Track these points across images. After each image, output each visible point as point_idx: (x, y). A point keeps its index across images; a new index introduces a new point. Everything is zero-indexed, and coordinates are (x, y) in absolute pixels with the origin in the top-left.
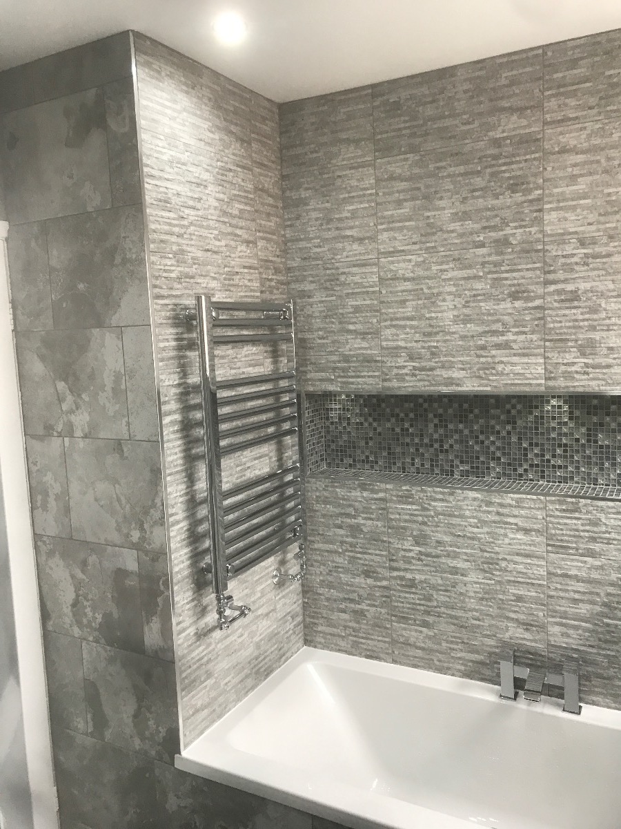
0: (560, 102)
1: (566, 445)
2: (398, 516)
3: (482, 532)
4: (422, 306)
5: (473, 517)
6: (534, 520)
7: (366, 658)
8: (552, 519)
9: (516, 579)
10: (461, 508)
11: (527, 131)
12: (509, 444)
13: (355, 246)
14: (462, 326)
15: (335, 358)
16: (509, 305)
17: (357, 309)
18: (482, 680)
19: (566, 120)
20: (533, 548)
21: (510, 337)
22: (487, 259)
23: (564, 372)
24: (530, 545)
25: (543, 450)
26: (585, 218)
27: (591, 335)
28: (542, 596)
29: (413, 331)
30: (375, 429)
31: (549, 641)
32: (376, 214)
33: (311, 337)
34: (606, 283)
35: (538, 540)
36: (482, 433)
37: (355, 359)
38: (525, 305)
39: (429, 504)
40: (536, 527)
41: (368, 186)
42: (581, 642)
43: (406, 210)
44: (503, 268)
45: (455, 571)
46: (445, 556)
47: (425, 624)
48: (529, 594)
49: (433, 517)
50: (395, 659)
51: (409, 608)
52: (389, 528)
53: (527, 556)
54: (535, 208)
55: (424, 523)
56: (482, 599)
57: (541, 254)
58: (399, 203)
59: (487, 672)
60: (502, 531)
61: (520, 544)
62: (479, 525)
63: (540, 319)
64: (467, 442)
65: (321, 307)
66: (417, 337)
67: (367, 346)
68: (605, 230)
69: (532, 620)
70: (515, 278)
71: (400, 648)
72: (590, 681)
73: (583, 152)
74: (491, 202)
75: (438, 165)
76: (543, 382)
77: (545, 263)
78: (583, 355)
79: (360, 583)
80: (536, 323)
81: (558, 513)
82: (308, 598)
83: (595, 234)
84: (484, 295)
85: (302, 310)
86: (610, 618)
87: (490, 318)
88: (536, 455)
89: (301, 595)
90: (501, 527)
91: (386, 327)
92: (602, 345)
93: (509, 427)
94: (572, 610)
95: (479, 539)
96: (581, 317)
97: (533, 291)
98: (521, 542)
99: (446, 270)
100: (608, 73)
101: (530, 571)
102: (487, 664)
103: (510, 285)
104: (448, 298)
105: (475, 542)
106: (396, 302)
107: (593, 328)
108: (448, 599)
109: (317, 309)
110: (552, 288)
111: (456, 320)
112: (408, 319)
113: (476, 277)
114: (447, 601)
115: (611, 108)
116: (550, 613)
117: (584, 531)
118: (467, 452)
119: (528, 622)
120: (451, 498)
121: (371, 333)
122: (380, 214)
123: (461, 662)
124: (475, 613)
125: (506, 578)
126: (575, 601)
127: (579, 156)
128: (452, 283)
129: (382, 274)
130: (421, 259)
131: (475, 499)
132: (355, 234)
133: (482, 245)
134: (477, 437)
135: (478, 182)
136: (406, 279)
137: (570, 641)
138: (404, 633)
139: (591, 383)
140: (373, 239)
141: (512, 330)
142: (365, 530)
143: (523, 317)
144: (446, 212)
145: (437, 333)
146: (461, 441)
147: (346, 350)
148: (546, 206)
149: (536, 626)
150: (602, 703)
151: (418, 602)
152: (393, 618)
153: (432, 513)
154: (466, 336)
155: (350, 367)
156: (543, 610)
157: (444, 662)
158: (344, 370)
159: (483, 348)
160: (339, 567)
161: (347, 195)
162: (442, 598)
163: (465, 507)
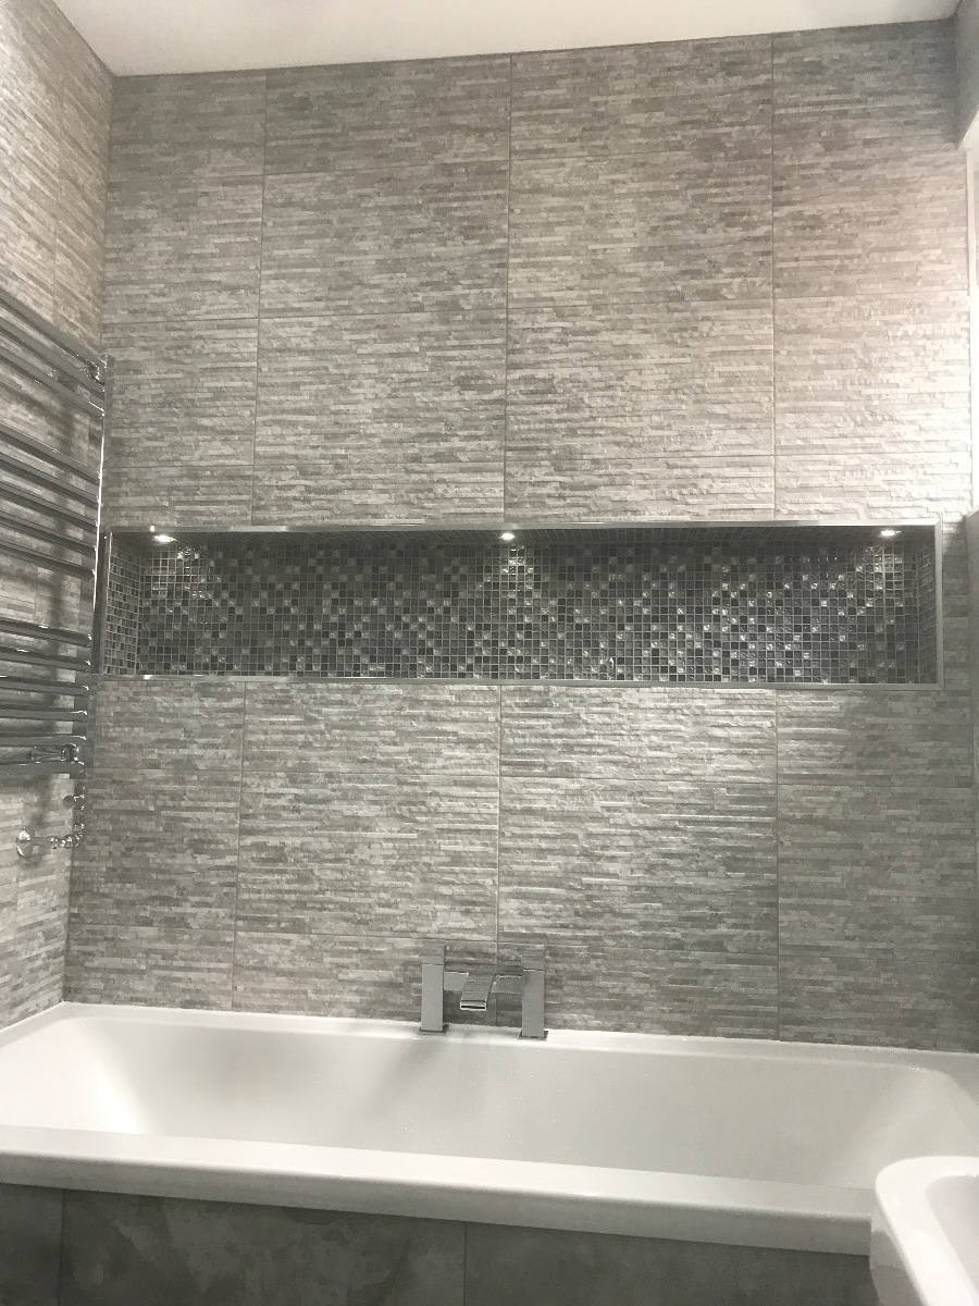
0: (532, 127)
1: (529, 626)
2: (262, 737)
3: (401, 752)
4: (325, 393)
5: (389, 728)
6: (484, 725)
7: (184, 1007)
8: (510, 721)
9: (451, 826)
10: (370, 715)
11: (489, 159)
12: (447, 627)
13: (223, 297)
14: (385, 425)
15: (172, 472)
16: (456, 397)
17: (219, 394)
18: (390, 1015)
19: (539, 150)
20: (480, 771)
21: (456, 443)
22: (426, 328)
23: (531, 496)
24: (476, 766)
25: (495, 635)
26: (563, 280)
27: (569, 442)
28: (491, 850)
29: (309, 431)
30: (232, 610)
31: (500, 927)
32: (260, 253)
33: (134, 436)
34: (590, 369)
35: (488, 756)
36: (406, 611)
37: (208, 473)
38: (478, 397)
39: (318, 712)
40: (484, 735)
41: (250, 211)
42: (549, 922)
43: (308, 250)
44: (448, 343)
45: (354, 823)
46: (338, 799)
47: (297, 927)
48: (472, 848)
49: (322, 733)
50: (237, 1000)
51: (269, 901)
52: (246, 758)
53: (471, 785)
54: (497, 262)
55: (306, 745)
56: (396, 867)
57: (503, 326)
58: (299, 240)
59: (398, 999)
60: (433, 747)
61: (461, 766)
62: (397, 740)
63: (499, 418)
64: (383, 626)
65: (155, 389)
66: (315, 440)
67: (231, 452)
68: (590, 298)
69: (475, 895)
70: (465, 358)
71: (247, 979)
72: (561, 987)
73: (561, 194)
74: (436, 249)
75: (359, 191)
76: (502, 510)
77: (508, 338)
78: (559, 470)
79: (183, 865)
80: (494, 423)
81: (518, 711)
82: (81, 906)
83: (578, 303)
84: (420, 380)
85: (122, 393)
86: (591, 874)
87: (428, 415)
88: (486, 643)
89: (66, 899)
90: (433, 741)
91: (265, 424)
92: (585, 457)
93: (447, 603)
94: (536, 868)
95: (397, 763)
96: (556, 417)
97: (491, 378)
98: (462, 762)
99: (364, 342)
100: (593, 99)
101: (475, 810)
102: (401, 985)
103: (459, 368)
104: (367, 382)
105: (390, 770)
106: (285, 385)
107: (572, 432)
108: (339, 876)
109: (149, 392)
110: (517, 374)
111: (377, 416)
112: (301, 411)
113: (408, 354)
114: (337, 880)
115: (599, 143)
116: (503, 879)
117: (556, 736)
118: (381, 643)
119: (469, 898)
120: (355, 699)
121: (238, 432)
122: (266, 254)
123: (355, 988)
124: (382, 895)
125: (435, 826)
126: (541, 852)
127: (555, 199)
128: (373, 360)
129: (262, 341)
130: (326, 323)
131: (393, 697)
132: (224, 279)
133: (420, 308)
134: (399, 618)
135: (419, 220)
136: (302, 352)
137: (533, 921)
138: (257, 948)
139: (568, 511)
140: (254, 289)
141: (460, 433)
142: (202, 766)
143: (475, 414)
144: (369, 257)
145: (346, 435)
146: (374, 626)
147: (193, 459)
148: (512, 260)
149: (481, 904)
150: (578, 1023)
151: (286, 887)
152: (240, 923)
153: (322, 727)
154: (391, 442)
155: (198, 488)
156: (493, 875)
157: (326, 992)
158: (187, 491)
159: (416, 459)
160: (146, 840)
161: (215, 222)
162: (329, 875)
163: (377, 712)
